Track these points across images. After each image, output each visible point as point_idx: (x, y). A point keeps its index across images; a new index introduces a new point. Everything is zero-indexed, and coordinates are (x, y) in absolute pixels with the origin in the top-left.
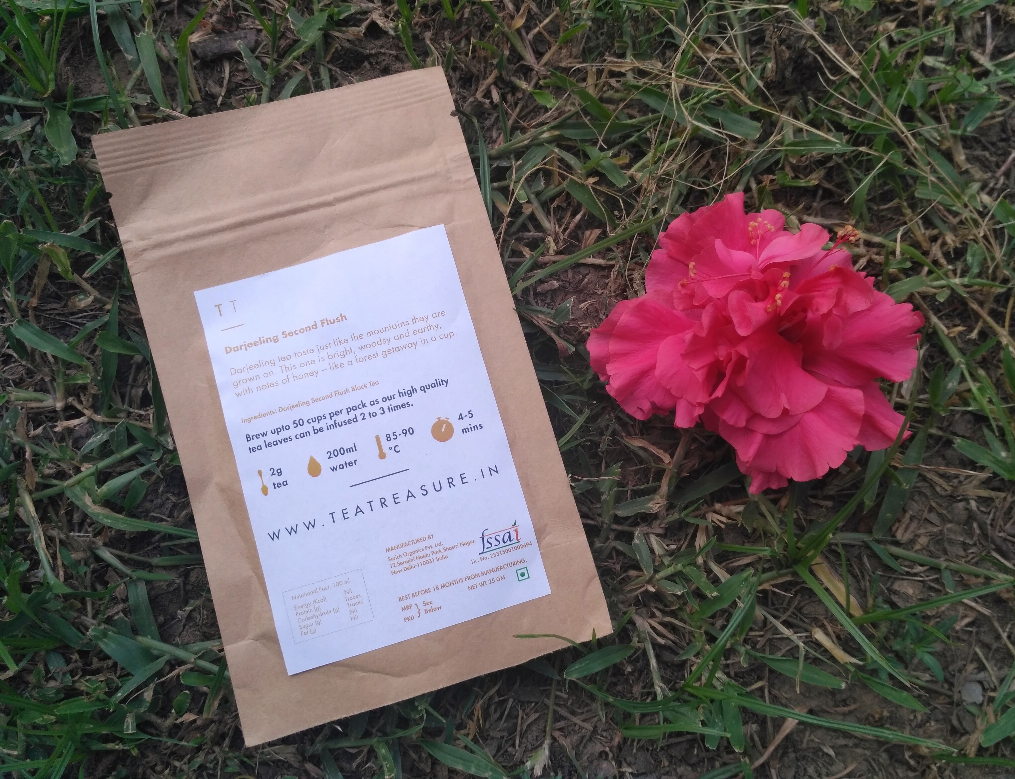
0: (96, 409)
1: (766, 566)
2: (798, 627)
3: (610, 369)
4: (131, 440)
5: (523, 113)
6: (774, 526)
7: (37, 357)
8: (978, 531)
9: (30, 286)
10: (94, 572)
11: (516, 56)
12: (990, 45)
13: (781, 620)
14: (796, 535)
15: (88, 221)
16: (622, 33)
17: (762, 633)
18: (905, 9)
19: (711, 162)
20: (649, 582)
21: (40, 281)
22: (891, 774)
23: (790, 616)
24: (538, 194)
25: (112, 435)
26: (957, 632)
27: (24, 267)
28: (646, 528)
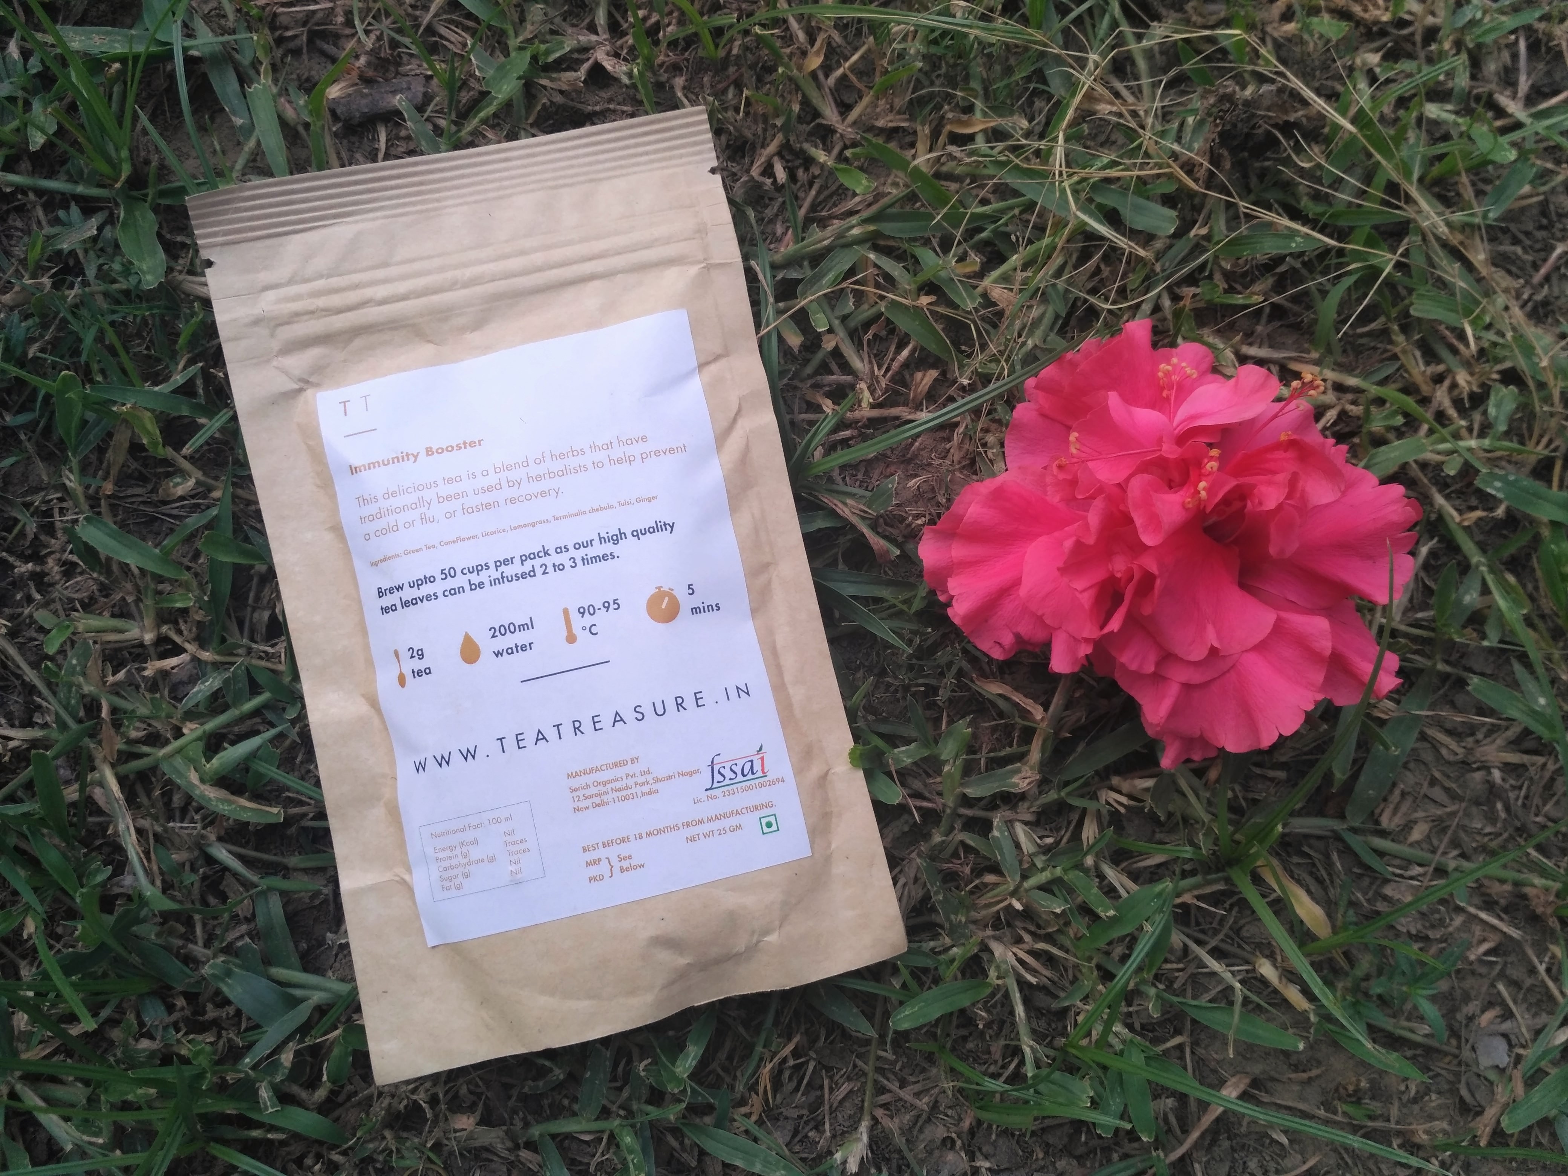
0: (202, 642)
1: (1187, 867)
2: (1235, 956)
3: (954, 586)
4: (255, 689)
5: (822, 197)
6: (1199, 810)
7: (115, 568)
8: (1503, 815)
9: (101, 463)
10: (204, 878)
11: (811, 112)
12: (1524, 84)
13: (1209, 947)
14: (1231, 822)
15: (185, 368)
16: (967, 75)
17: (1181, 966)
18: (1394, 31)
19: (1102, 266)
20: (1014, 893)
21: (117, 456)
22: (1371, 1171)
23: (1222, 940)
24: (844, 319)
25: (226, 682)
26: (1471, 963)
27: (91, 437)
28: (1008, 813)
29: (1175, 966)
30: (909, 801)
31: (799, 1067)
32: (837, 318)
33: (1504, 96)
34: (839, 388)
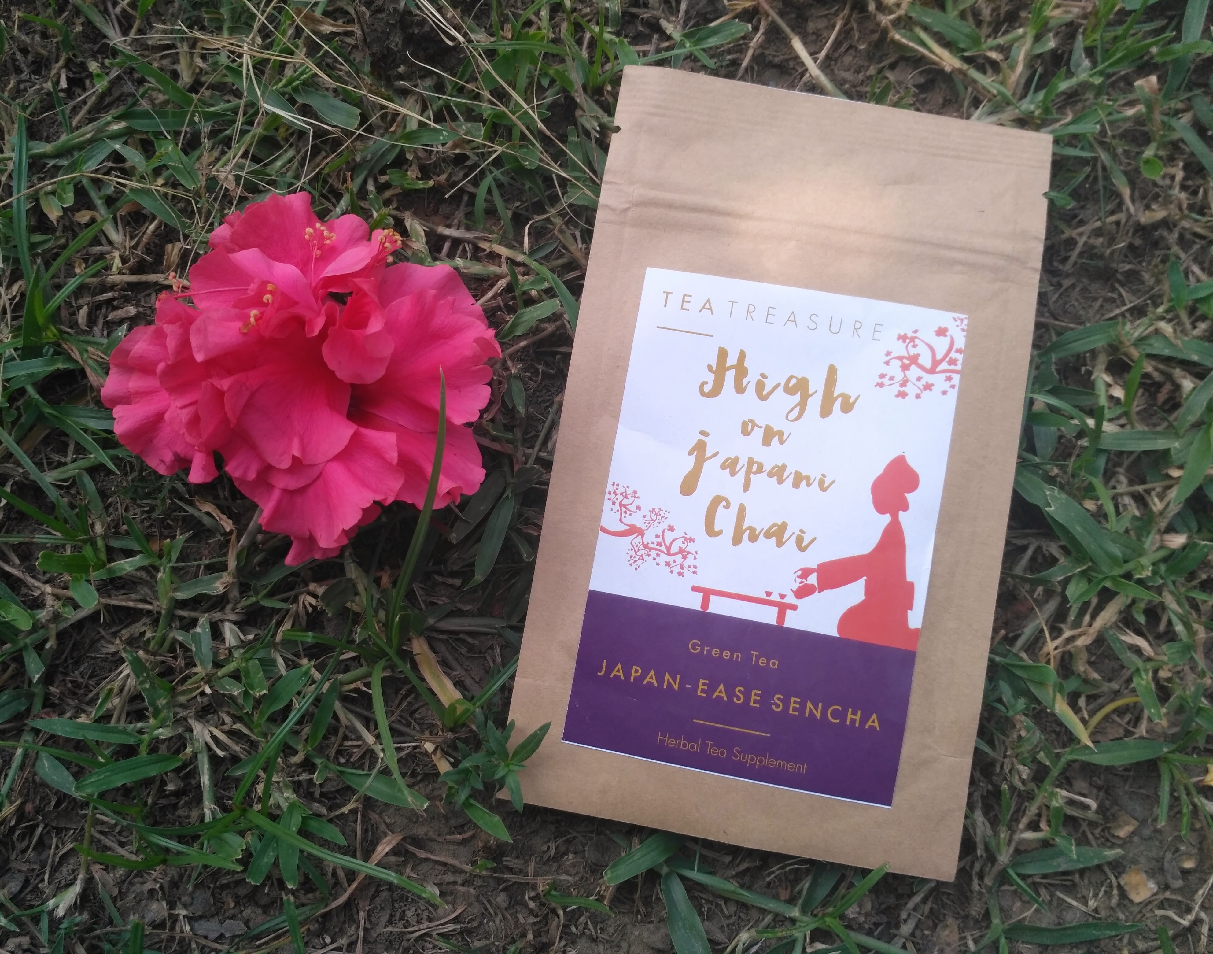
2: (403, 735)
3: (118, 410)
12: (682, 10)
17: (358, 743)
20: (207, 681)
23: (396, 722)
24: (110, 199)
28: (219, 614)
29: (355, 743)
30: (131, 604)
31: (34, 828)
32: (100, 198)
33: (668, 21)
34: (101, 256)
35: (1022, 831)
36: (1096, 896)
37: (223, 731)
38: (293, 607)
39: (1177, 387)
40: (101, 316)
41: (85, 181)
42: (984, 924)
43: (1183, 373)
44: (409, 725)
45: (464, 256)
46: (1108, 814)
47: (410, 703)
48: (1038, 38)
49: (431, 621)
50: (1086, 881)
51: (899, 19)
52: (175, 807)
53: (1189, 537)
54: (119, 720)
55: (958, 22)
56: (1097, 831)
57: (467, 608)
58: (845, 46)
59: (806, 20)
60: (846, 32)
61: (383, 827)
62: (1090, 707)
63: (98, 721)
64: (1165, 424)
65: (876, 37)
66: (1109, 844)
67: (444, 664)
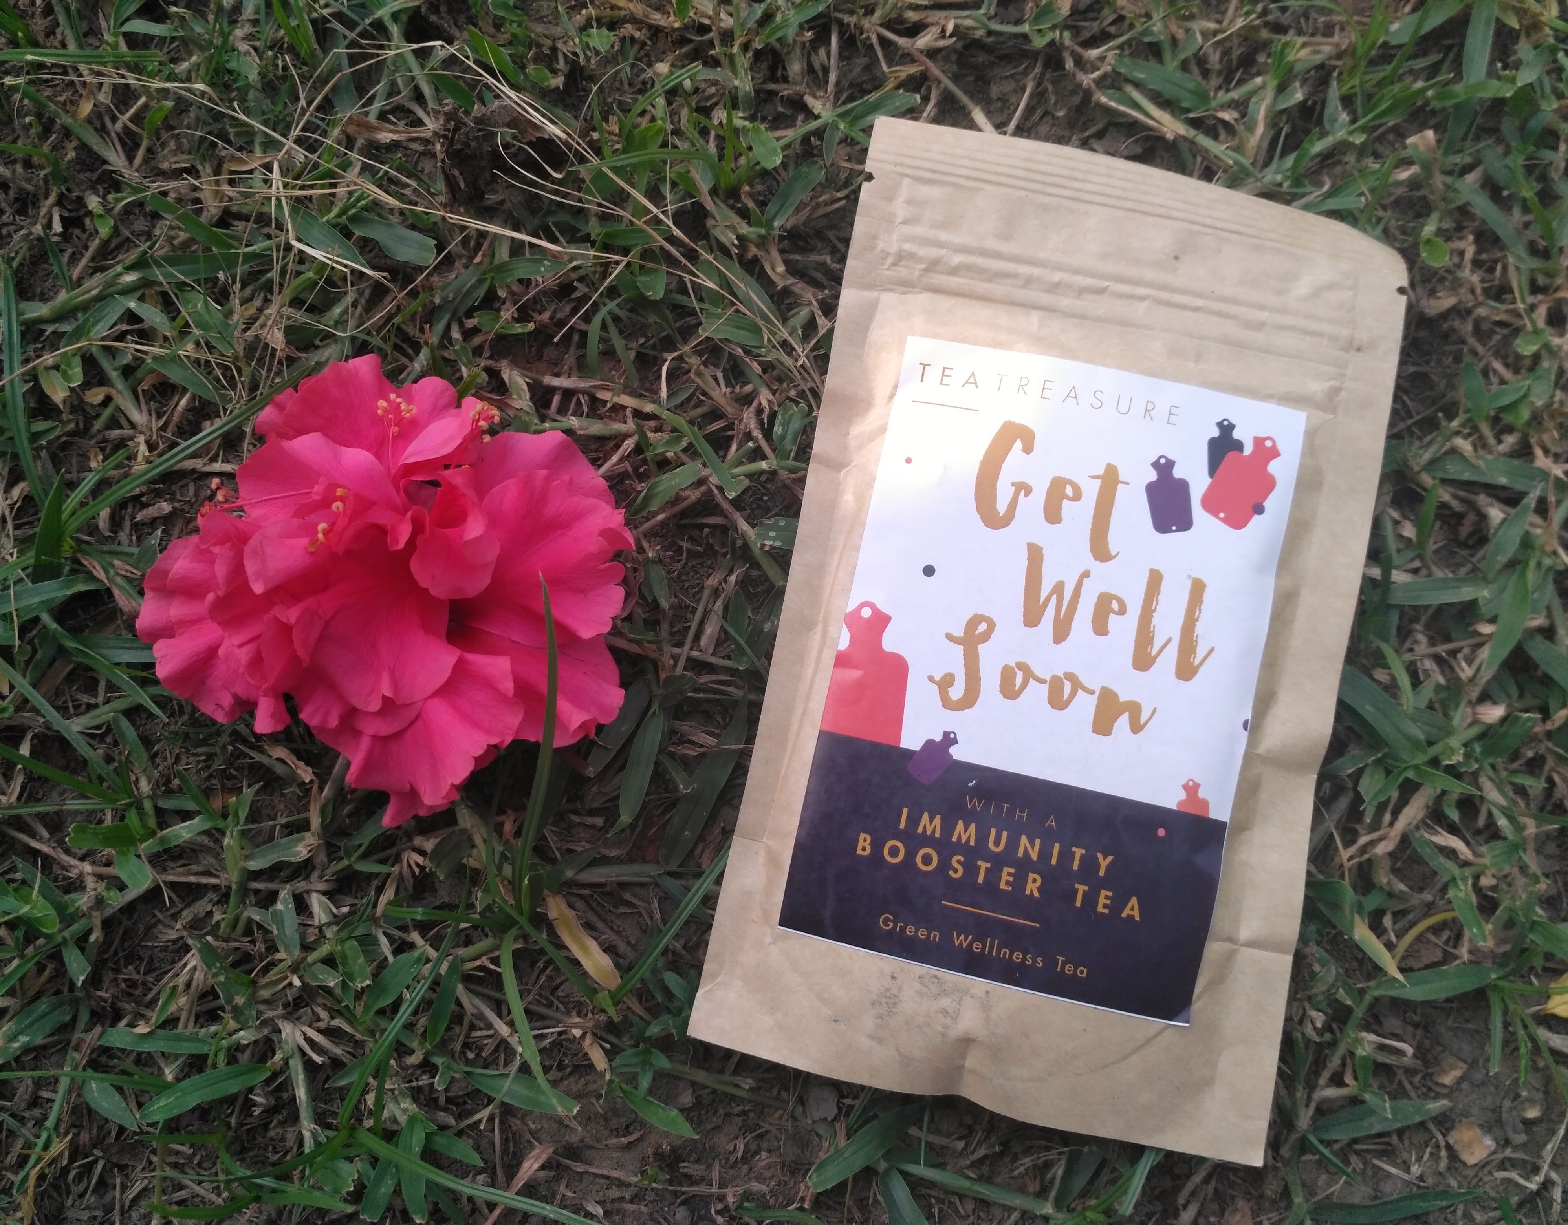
2: (549, 1017)
3: (160, 647)
11: (90, 159)
12: (831, 82)
17: (491, 1032)
20: (294, 969)
28: (303, 884)
29: (485, 1033)
30: (193, 879)
31: (90, 1167)
32: (115, 369)
33: (815, 97)
34: (121, 444)
35: (1323, 1088)
36: (1419, 1159)
37: (319, 1031)
38: (396, 869)
39: (1483, 517)
40: (127, 518)
41: (94, 349)
42: (1283, 1204)
43: (1489, 500)
44: (550, 1005)
45: (578, 413)
46: (1429, 1057)
47: (550, 978)
48: (1282, 88)
49: (569, 874)
50: (1407, 1142)
51: (1104, 77)
52: (266, 1127)
53: (1509, 706)
54: (186, 1027)
55: (1179, 74)
56: (1417, 1079)
57: (614, 853)
58: (1039, 112)
59: (988, 83)
60: (1039, 96)
61: (528, 1136)
62: (1397, 926)
63: (162, 1026)
64: (1469, 567)
65: (1076, 100)
66: (1432, 1094)
67: (589, 927)
